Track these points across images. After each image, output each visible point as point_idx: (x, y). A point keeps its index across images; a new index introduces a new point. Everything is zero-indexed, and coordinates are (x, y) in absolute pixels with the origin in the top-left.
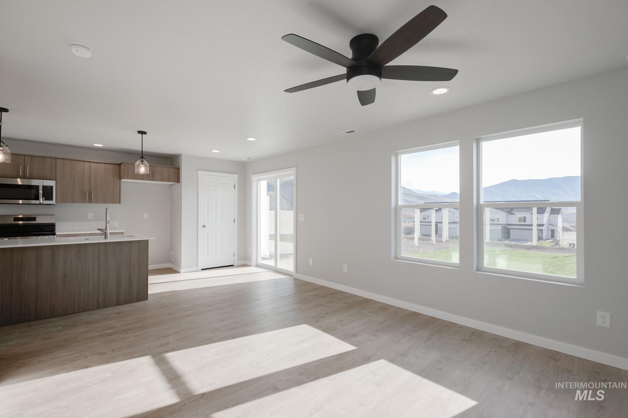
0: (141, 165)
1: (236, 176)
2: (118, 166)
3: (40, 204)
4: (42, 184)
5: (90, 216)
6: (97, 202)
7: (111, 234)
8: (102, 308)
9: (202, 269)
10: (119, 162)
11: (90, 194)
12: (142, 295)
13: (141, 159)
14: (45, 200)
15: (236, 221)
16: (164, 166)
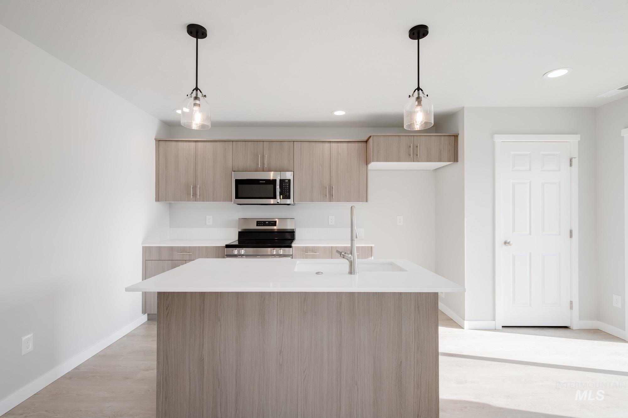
1: (574, 140)
2: (364, 144)
3: (278, 204)
4: (279, 178)
5: (332, 219)
6: (339, 200)
9: (503, 327)
10: (365, 139)
11: (331, 188)
14: (283, 198)
15: (575, 234)
16: (432, 134)
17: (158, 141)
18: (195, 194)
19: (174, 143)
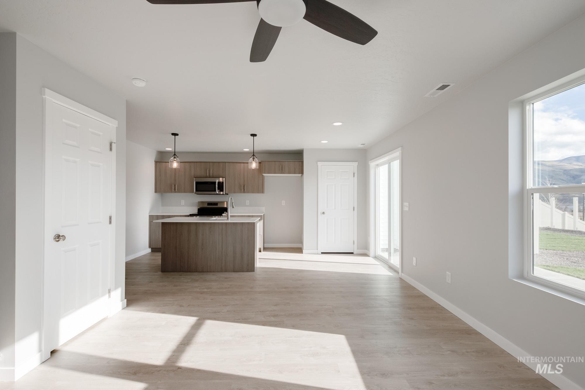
0: (253, 162)
1: (356, 164)
3: (217, 194)
4: (217, 181)
5: (248, 203)
6: (248, 192)
7: (231, 216)
8: (224, 272)
9: (322, 253)
11: (244, 186)
12: (250, 267)
13: (253, 157)
14: (220, 191)
15: (356, 209)
16: (290, 161)
17: (156, 162)
18: (175, 189)
19: (164, 163)
